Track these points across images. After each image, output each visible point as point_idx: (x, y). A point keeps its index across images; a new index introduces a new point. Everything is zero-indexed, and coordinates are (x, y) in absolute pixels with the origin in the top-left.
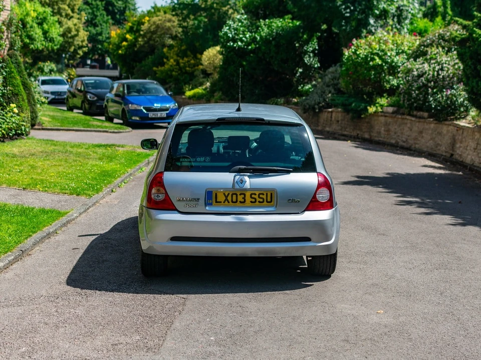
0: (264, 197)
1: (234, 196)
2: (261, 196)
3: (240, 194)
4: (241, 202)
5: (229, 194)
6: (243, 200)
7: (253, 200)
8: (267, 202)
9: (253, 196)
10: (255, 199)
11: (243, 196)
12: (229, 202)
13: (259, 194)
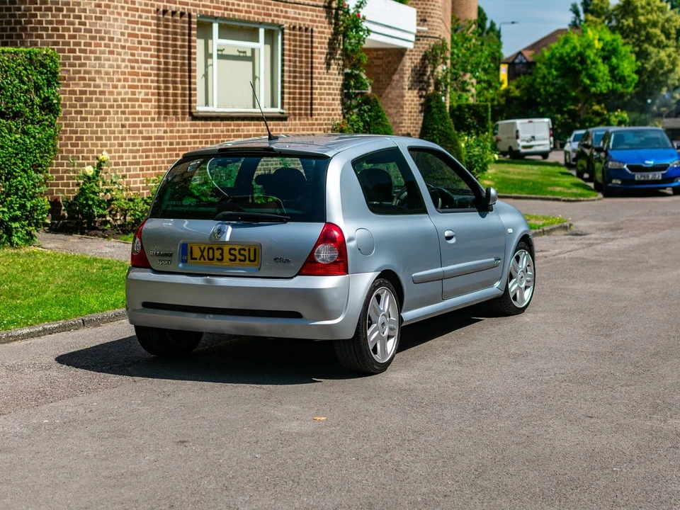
0: (246, 253)
1: (211, 251)
2: (242, 252)
3: (218, 249)
4: (218, 259)
5: (205, 248)
6: (220, 257)
7: (233, 258)
8: (250, 261)
9: (232, 252)
10: (235, 256)
11: (220, 251)
12: (205, 259)
13: (240, 250)
